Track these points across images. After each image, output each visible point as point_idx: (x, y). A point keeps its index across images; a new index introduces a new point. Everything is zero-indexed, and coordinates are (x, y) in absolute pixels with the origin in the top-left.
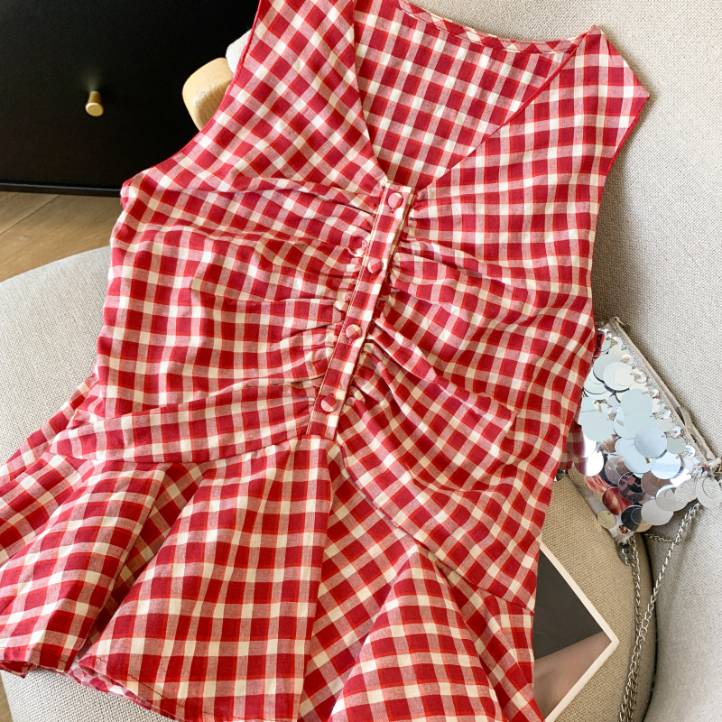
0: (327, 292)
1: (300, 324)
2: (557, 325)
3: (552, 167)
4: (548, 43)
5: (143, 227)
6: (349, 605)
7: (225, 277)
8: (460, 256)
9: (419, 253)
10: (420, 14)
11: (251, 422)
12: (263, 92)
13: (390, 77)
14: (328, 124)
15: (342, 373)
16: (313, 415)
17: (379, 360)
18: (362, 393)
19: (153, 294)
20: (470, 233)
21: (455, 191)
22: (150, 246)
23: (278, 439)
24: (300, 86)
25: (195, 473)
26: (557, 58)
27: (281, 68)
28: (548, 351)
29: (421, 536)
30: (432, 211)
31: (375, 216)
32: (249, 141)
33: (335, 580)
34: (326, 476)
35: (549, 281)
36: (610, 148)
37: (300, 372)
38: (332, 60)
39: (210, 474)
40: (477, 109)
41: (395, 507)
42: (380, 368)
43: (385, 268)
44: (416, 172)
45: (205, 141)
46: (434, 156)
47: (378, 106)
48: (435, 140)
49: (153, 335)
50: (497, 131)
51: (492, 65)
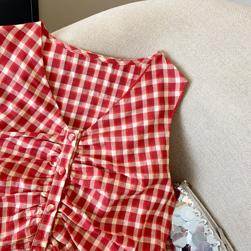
0: (37, 188)
1: (24, 206)
2: (155, 193)
3: (145, 117)
4: (139, 60)
8: (104, 163)
9: (85, 162)
10: (76, 50)
13: (65, 80)
14: (36, 103)
15: (45, 231)
17: (65, 222)
18: (57, 241)
20: (109, 151)
26: (144, 66)
27: (7, 80)
28: (152, 206)
30: (90, 142)
31: (62, 145)
35: (148, 173)
36: (172, 106)
37: (22, 235)
38: (33, 74)
40: (109, 91)
42: (66, 226)
43: (67, 172)
44: (83, 121)
47: (61, 93)
48: (90, 106)
50: (118, 102)
51: (113, 71)
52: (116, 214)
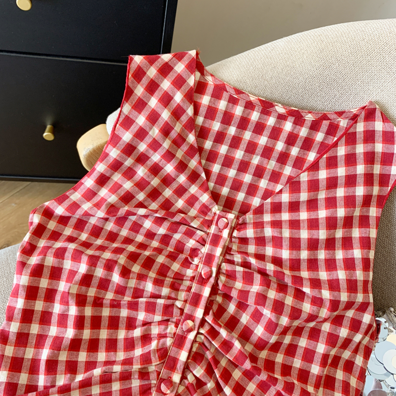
0: (170, 293)
1: (150, 317)
2: (346, 322)
3: (341, 203)
4: (336, 113)
5: (42, 243)
7: (95, 282)
8: (270, 268)
9: (240, 264)
10: (242, 95)
12: (129, 149)
13: (220, 138)
14: (176, 170)
15: (178, 359)
17: (208, 349)
18: (194, 375)
19: (43, 295)
20: (278, 250)
21: (267, 218)
22: (43, 260)
24: (155, 145)
26: (343, 123)
27: (141, 134)
28: (339, 343)
30: (250, 233)
31: (208, 234)
32: (120, 182)
35: (339, 291)
36: (385, 188)
38: (178, 128)
42: (209, 355)
43: (214, 275)
44: (240, 201)
45: (88, 182)
46: (252, 190)
47: (212, 156)
48: (252, 179)
49: (41, 326)
50: (298, 176)
51: (294, 128)
52: (283, 348)
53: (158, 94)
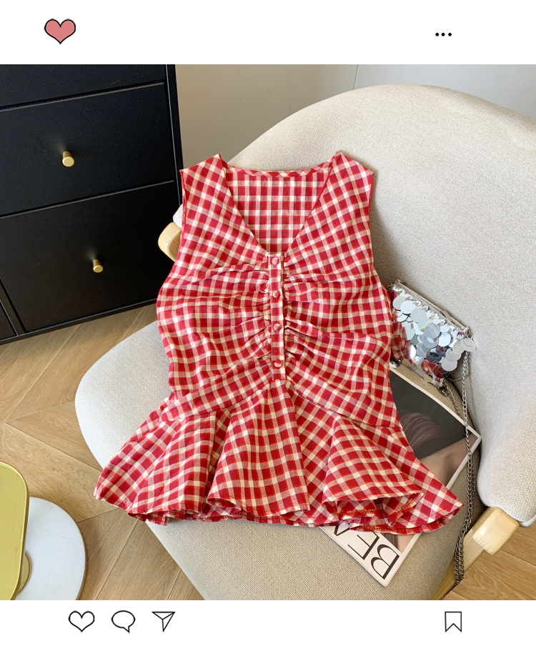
0: (258, 314)
1: (251, 332)
3: (342, 220)
6: (316, 450)
7: (209, 323)
8: (314, 276)
9: (295, 281)
10: (257, 173)
11: (245, 382)
12: (198, 232)
13: (252, 206)
14: (232, 236)
15: (279, 348)
16: (273, 371)
17: (293, 335)
18: (292, 354)
20: (315, 264)
21: (301, 247)
23: (260, 386)
24: (214, 223)
25: (227, 413)
26: (325, 171)
27: (203, 219)
29: (341, 410)
30: (294, 260)
31: (268, 272)
32: (199, 256)
33: (307, 442)
34: (288, 396)
35: (359, 273)
36: (366, 202)
37: (260, 353)
38: (224, 207)
39: (234, 410)
40: (297, 206)
41: (324, 401)
42: (296, 339)
43: (281, 293)
44: (279, 244)
45: (180, 264)
46: (285, 234)
47: (251, 221)
48: (283, 227)
50: (310, 214)
51: (296, 184)
52: (339, 322)
53: (205, 189)
